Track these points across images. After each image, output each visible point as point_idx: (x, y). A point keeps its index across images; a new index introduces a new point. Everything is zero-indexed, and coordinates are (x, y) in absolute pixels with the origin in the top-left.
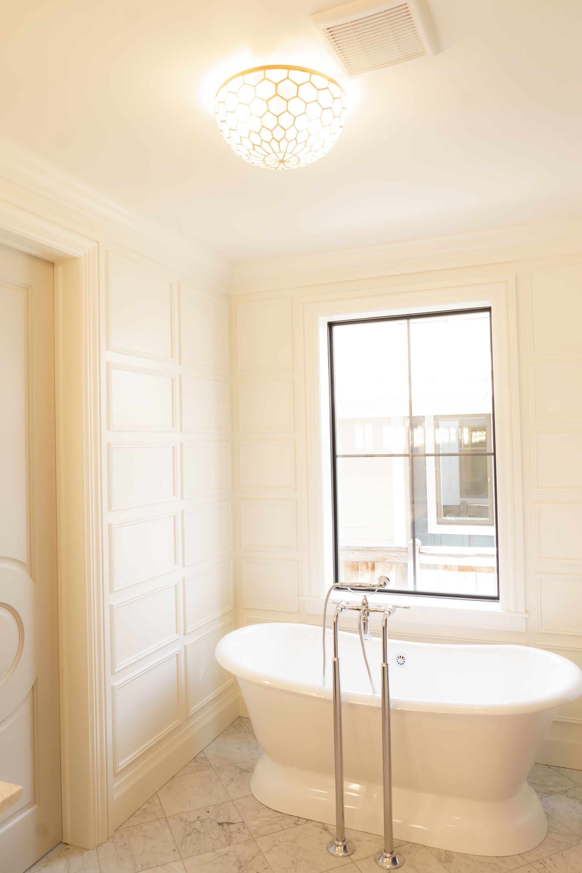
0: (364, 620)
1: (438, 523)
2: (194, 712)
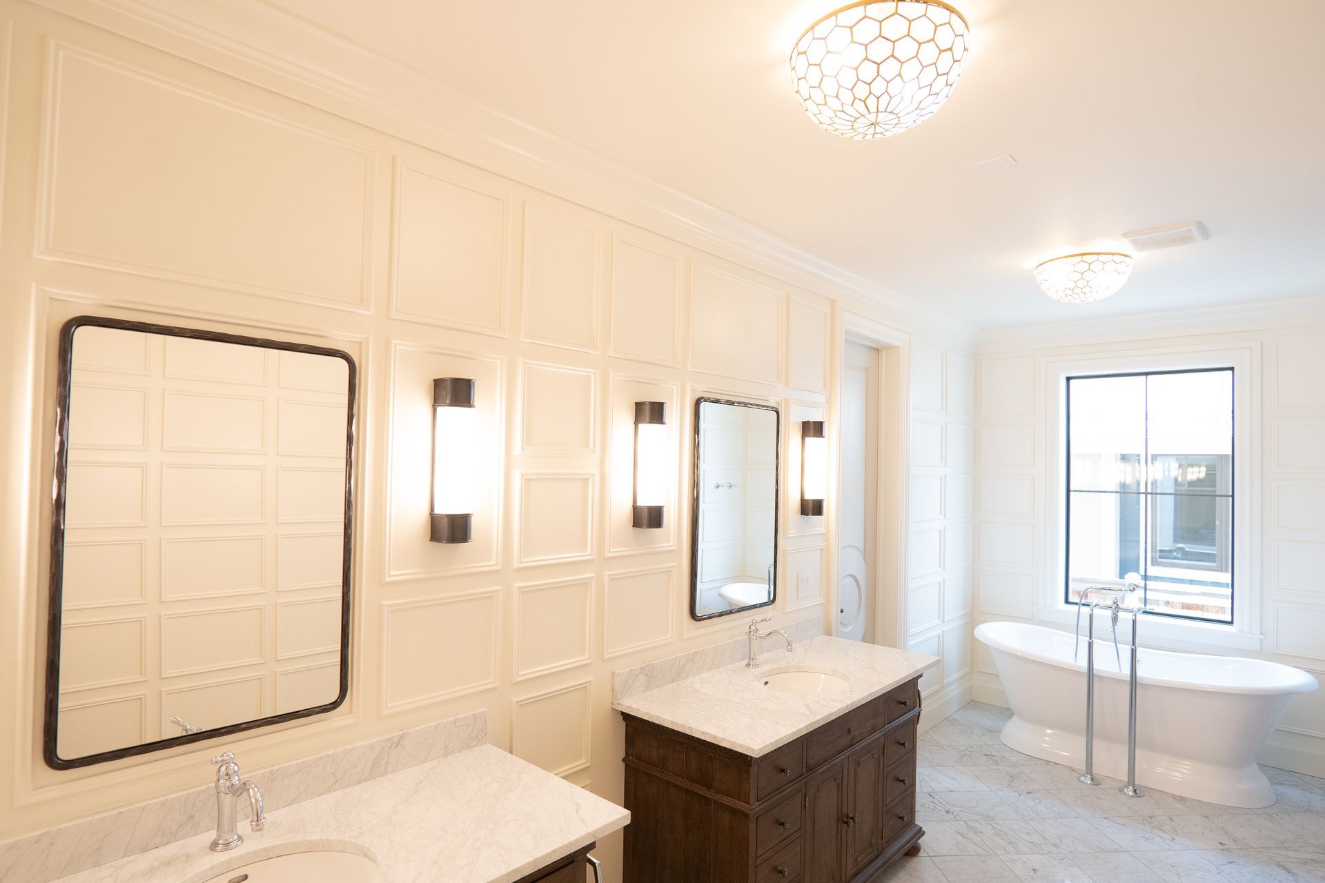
0: (1115, 615)
1: (1153, 565)
2: (947, 683)
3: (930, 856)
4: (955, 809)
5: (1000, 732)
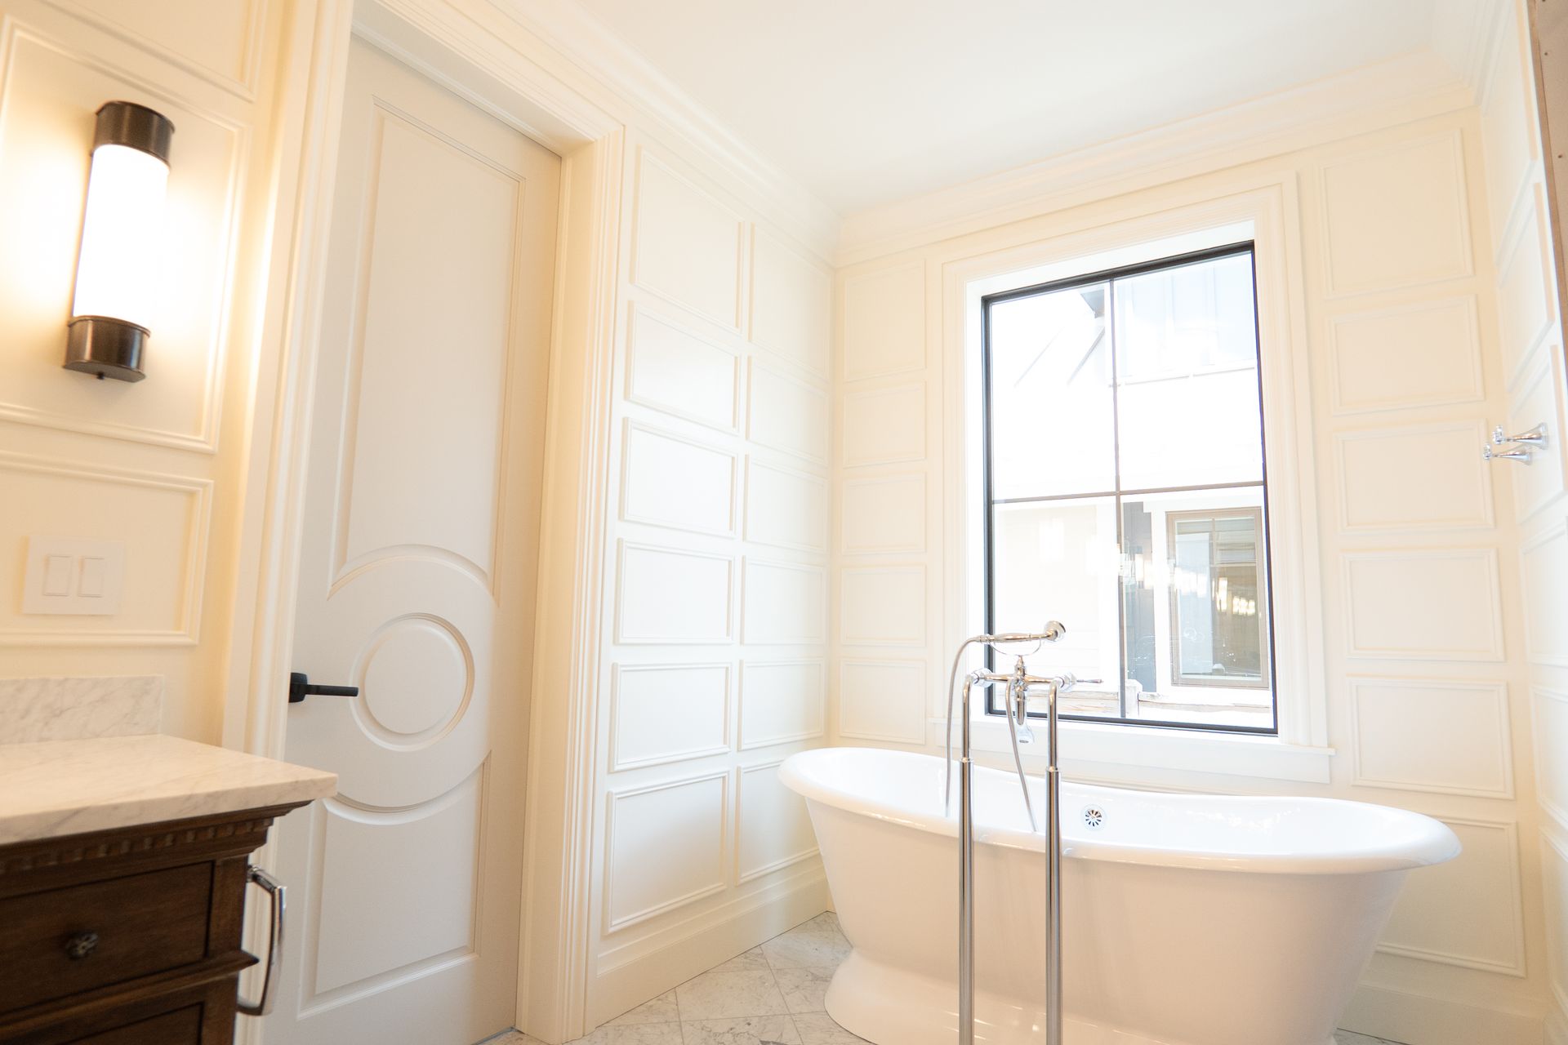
0: (1018, 697)
1: (1174, 683)
2: (748, 879)
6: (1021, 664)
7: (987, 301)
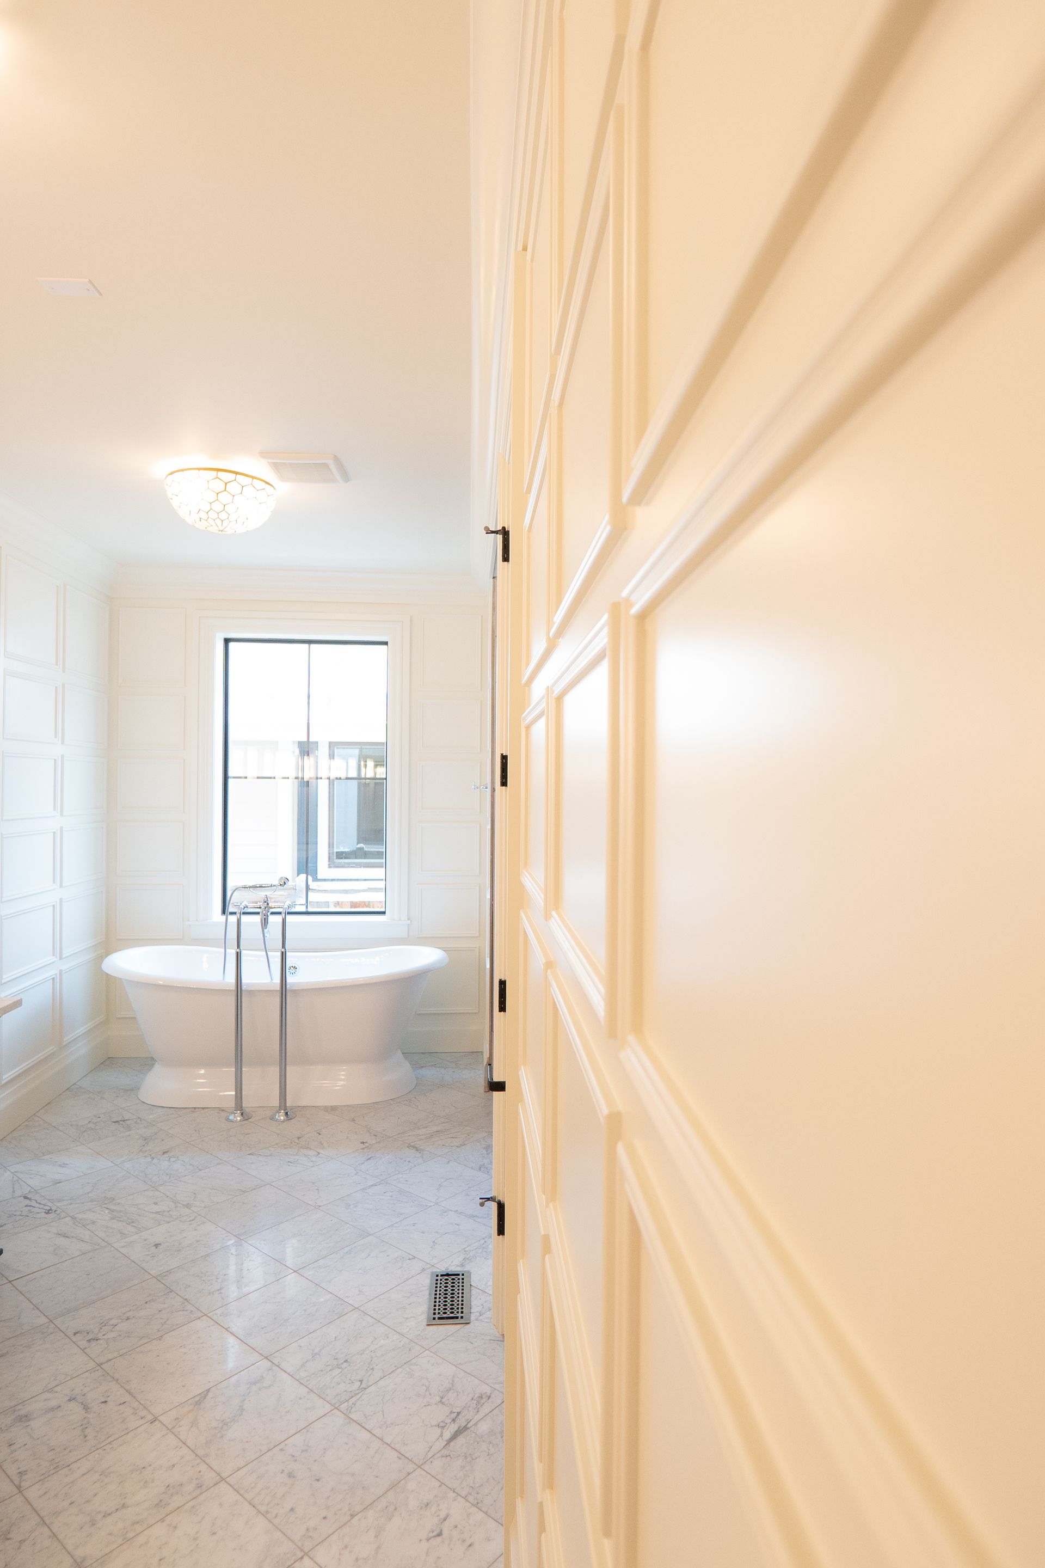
0: (265, 916)
2: (68, 1041)
3: (10, 1282)
4: (59, 1204)
5: (138, 1089)
6: (266, 899)
7: (227, 641)
